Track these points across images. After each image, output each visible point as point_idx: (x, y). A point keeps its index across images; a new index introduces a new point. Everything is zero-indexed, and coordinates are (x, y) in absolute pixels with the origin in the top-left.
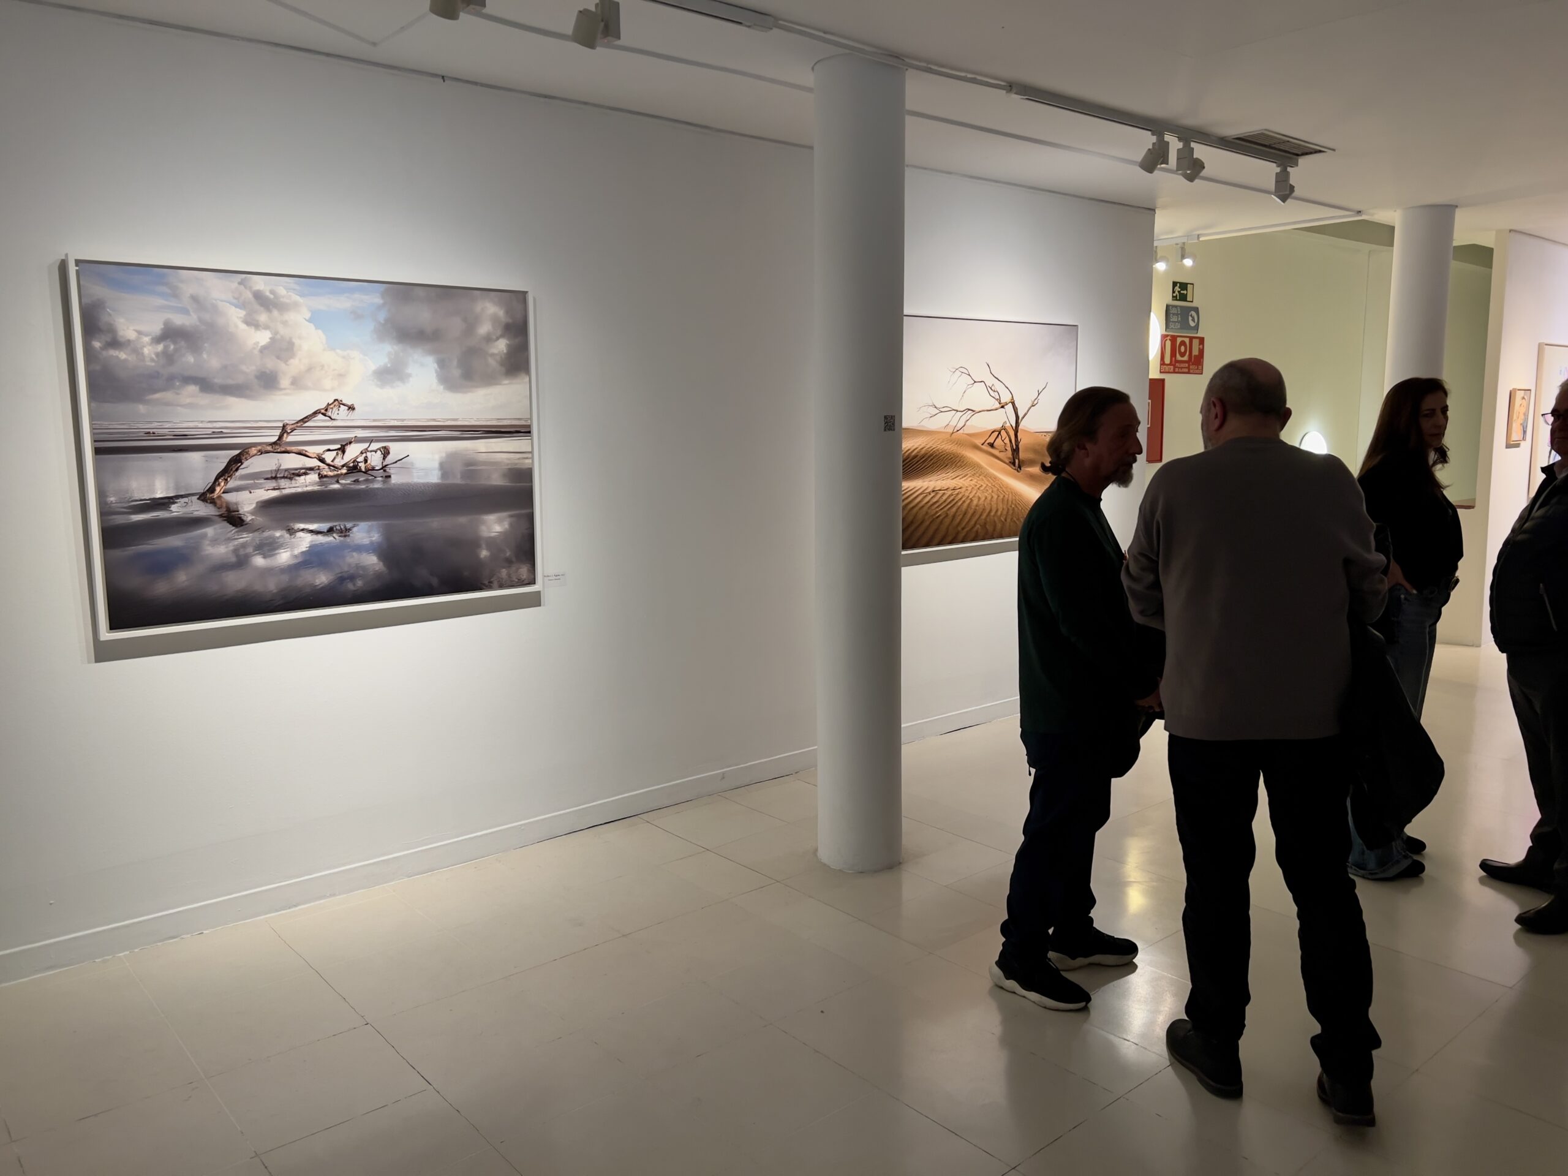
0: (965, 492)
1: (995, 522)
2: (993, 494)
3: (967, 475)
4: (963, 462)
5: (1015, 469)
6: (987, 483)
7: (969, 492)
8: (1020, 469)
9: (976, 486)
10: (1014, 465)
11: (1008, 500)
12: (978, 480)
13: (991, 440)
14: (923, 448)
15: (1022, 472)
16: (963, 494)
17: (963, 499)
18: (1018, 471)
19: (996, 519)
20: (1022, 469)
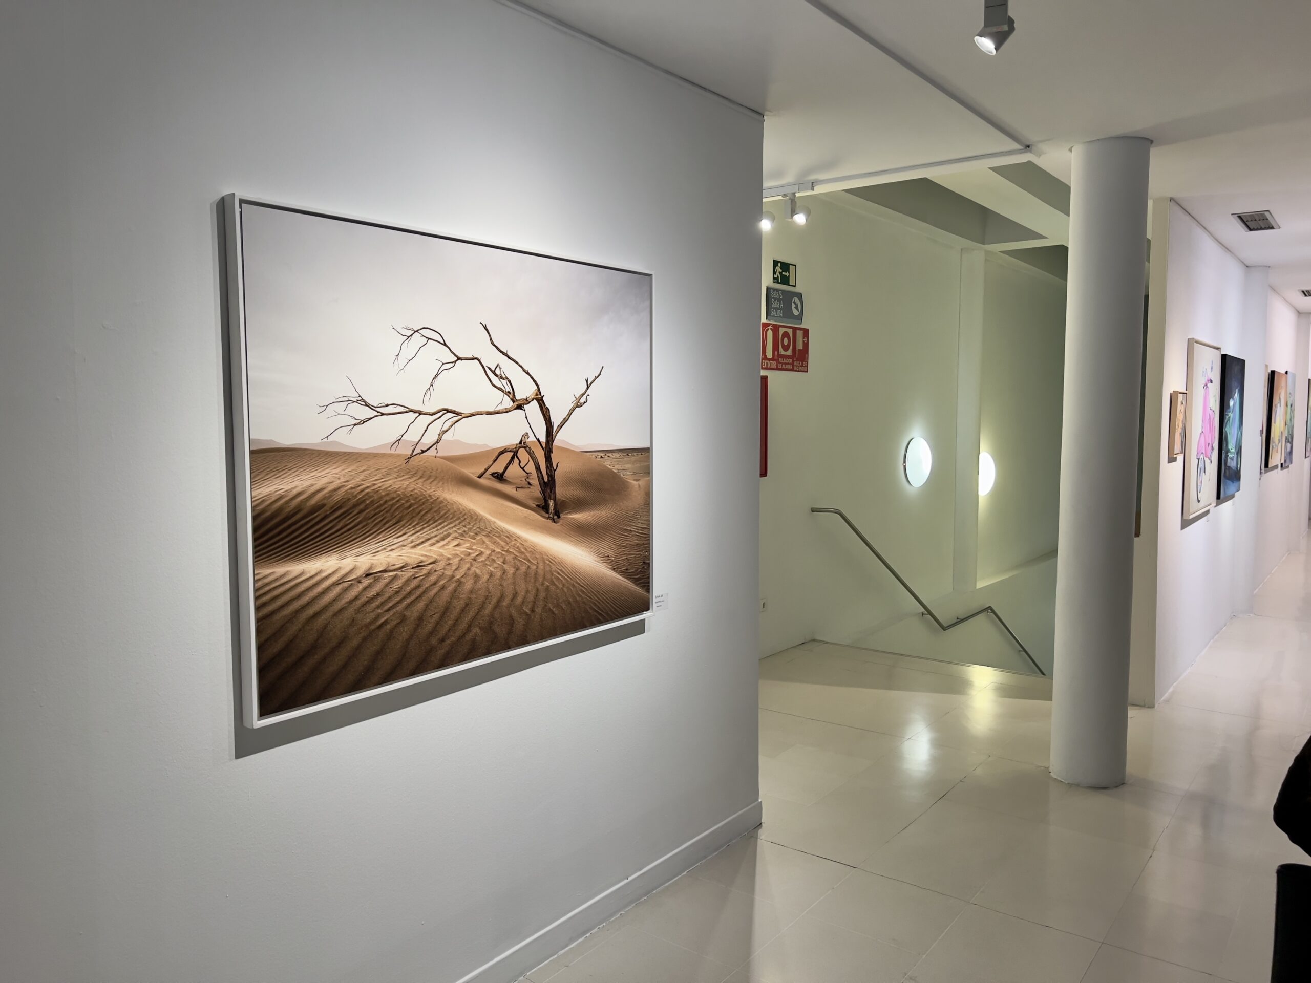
0: (444, 569)
1: (511, 616)
2: (505, 566)
3: (449, 535)
4: (438, 511)
5: (549, 518)
6: (492, 547)
7: (454, 568)
8: (559, 517)
9: (469, 554)
10: (547, 511)
11: (536, 574)
12: (474, 544)
13: (498, 467)
14: (336, 490)
15: (561, 521)
16: (440, 573)
17: (442, 583)
18: (554, 521)
19: (513, 611)
20: (562, 516)
